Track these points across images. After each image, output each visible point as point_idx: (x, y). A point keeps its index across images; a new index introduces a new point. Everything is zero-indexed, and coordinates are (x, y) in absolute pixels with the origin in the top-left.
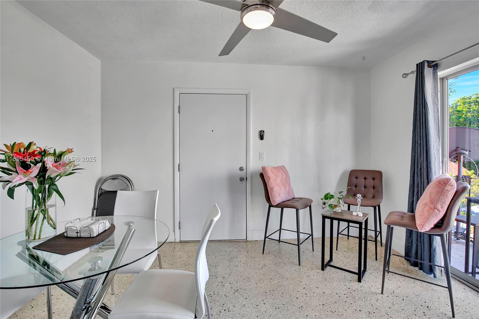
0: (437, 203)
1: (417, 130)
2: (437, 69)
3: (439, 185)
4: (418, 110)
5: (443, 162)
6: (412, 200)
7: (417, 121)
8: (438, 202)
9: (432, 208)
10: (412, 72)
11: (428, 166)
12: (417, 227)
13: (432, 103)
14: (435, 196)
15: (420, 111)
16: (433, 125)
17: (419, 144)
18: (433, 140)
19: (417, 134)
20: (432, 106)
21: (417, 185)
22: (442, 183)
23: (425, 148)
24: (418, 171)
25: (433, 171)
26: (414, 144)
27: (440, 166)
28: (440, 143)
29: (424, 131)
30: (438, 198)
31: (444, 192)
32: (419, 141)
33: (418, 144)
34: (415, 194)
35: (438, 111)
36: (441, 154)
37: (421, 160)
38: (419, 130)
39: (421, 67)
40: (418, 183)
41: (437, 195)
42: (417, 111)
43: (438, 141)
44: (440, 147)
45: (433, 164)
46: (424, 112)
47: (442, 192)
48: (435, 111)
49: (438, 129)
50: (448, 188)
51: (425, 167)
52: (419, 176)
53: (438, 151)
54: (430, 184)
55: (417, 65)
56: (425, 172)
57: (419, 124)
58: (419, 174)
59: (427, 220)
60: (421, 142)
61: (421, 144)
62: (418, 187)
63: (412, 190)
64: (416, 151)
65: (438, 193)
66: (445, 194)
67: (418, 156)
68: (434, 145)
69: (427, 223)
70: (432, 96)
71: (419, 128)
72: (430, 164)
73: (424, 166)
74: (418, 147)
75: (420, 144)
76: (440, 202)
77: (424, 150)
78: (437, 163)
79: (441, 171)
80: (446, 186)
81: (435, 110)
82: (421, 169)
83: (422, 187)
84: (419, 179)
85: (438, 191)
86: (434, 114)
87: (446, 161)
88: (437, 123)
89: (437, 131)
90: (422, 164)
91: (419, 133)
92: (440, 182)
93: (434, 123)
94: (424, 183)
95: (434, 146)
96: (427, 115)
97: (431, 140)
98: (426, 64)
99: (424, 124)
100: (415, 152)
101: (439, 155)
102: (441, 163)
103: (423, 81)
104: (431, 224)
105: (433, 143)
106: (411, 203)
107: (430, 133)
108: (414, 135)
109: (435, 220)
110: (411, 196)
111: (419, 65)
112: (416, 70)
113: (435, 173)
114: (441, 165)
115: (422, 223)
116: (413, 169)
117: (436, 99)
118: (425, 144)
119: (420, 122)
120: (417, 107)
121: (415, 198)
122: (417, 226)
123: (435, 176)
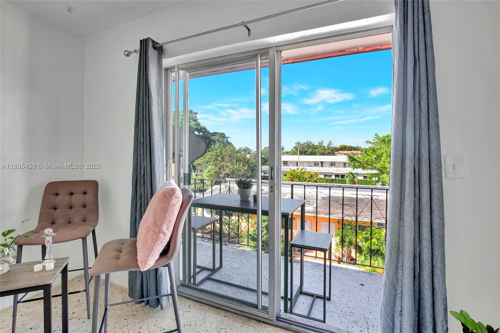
0: (162, 224)
1: (139, 125)
2: (162, 54)
3: (164, 199)
4: (141, 99)
5: (167, 165)
6: (135, 217)
7: (140, 114)
8: (163, 222)
9: (157, 232)
10: (135, 50)
11: (152, 171)
12: (139, 265)
13: (156, 93)
14: (160, 214)
15: (143, 101)
16: (157, 120)
17: (142, 142)
18: (156, 139)
19: (139, 130)
20: (156, 97)
21: (140, 197)
22: (167, 195)
23: (148, 149)
24: (141, 178)
25: (157, 177)
26: (136, 143)
27: (164, 171)
28: (164, 144)
29: (147, 127)
30: (164, 217)
31: (170, 208)
32: (141, 139)
33: (140, 143)
34: (138, 208)
35: (162, 105)
36: (165, 156)
37: (144, 164)
38: (141, 125)
39: (145, 45)
40: (141, 194)
41: (162, 214)
42: (140, 101)
43: (162, 140)
44: (164, 147)
45: (157, 168)
46: (147, 102)
47: (168, 208)
48: (160, 104)
49: (162, 125)
50: (174, 201)
51: (148, 173)
52: (142, 184)
53: (163, 152)
54: (155, 197)
55: (141, 41)
56: (149, 179)
57: (142, 117)
58: (142, 182)
59: (150, 250)
60: (144, 141)
61: (144, 143)
62: (141, 199)
63: (135, 203)
64: (139, 152)
65: (163, 211)
66: (170, 211)
67: (140, 159)
68: (158, 144)
69: (152, 255)
70: (156, 85)
71: (141, 123)
72: (154, 168)
73: (148, 171)
74: (140, 148)
75: (142, 144)
76: (166, 221)
77: (147, 151)
78: (161, 166)
79: (165, 176)
80: (172, 199)
81: (159, 102)
82: (144, 174)
83: (146, 198)
84: (142, 189)
85: (163, 208)
86: (158, 107)
87: (170, 164)
88: (161, 119)
89: (161, 128)
90: (145, 169)
91: (142, 128)
92: (166, 194)
93: (158, 118)
94: (147, 193)
95: (158, 147)
96: (151, 107)
97: (155, 139)
98: (151, 44)
99: (147, 118)
100: (138, 154)
101: (163, 157)
102: (165, 167)
103: (147, 64)
104: (156, 256)
105: (157, 143)
106: (134, 221)
107: (154, 130)
108: (136, 132)
109: (160, 248)
110: (134, 211)
111: (143, 41)
112: (139, 49)
113: (159, 179)
114: (165, 169)
115: (145, 257)
116: (135, 176)
117: (161, 90)
118: (148, 143)
119: (143, 115)
120: (140, 95)
121: (138, 213)
122: (138, 263)
123: (159, 183)
